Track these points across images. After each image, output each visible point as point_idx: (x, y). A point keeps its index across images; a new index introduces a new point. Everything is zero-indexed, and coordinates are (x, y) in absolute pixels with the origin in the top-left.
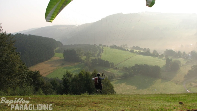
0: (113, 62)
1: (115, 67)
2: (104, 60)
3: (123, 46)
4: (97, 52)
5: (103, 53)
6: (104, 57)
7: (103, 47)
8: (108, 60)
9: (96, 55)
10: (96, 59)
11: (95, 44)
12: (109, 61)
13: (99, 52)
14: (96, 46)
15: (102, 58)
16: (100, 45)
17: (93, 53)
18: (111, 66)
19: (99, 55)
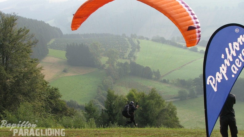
0: (158, 70)
1: (163, 79)
2: (141, 65)
3: (176, 39)
4: (128, 49)
5: (139, 51)
6: (141, 59)
7: (140, 40)
8: (148, 66)
9: (126, 55)
10: (126, 63)
11: (124, 35)
12: (150, 66)
13: (131, 50)
14: (126, 37)
15: (138, 61)
16: (133, 36)
17: (121, 51)
18: (154, 76)
19: (131, 55)
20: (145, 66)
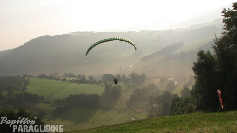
0: (42, 95)
1: (46, 101)
2: (31, 93)
3: (53, 75)
4: (22, 84)
5: (29, 85)
6: (31, 89)
7: (29, 78)
8: (36, 94)
9: (21, 89)
10: (21, 94)
11: (18, 75)
12: (37, 94)
13: (24, 85)
14: (20, 77)
15: (28, 92)
16: (25, 76)
17: (17, 86)
18: (40, 100)
19: (24, 88)
20: (33, 94)
